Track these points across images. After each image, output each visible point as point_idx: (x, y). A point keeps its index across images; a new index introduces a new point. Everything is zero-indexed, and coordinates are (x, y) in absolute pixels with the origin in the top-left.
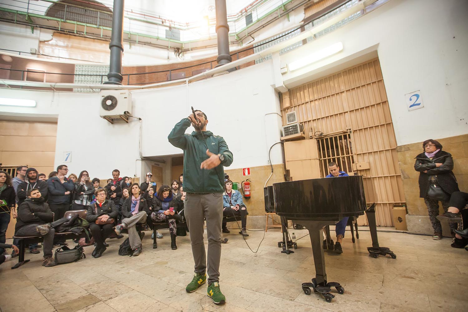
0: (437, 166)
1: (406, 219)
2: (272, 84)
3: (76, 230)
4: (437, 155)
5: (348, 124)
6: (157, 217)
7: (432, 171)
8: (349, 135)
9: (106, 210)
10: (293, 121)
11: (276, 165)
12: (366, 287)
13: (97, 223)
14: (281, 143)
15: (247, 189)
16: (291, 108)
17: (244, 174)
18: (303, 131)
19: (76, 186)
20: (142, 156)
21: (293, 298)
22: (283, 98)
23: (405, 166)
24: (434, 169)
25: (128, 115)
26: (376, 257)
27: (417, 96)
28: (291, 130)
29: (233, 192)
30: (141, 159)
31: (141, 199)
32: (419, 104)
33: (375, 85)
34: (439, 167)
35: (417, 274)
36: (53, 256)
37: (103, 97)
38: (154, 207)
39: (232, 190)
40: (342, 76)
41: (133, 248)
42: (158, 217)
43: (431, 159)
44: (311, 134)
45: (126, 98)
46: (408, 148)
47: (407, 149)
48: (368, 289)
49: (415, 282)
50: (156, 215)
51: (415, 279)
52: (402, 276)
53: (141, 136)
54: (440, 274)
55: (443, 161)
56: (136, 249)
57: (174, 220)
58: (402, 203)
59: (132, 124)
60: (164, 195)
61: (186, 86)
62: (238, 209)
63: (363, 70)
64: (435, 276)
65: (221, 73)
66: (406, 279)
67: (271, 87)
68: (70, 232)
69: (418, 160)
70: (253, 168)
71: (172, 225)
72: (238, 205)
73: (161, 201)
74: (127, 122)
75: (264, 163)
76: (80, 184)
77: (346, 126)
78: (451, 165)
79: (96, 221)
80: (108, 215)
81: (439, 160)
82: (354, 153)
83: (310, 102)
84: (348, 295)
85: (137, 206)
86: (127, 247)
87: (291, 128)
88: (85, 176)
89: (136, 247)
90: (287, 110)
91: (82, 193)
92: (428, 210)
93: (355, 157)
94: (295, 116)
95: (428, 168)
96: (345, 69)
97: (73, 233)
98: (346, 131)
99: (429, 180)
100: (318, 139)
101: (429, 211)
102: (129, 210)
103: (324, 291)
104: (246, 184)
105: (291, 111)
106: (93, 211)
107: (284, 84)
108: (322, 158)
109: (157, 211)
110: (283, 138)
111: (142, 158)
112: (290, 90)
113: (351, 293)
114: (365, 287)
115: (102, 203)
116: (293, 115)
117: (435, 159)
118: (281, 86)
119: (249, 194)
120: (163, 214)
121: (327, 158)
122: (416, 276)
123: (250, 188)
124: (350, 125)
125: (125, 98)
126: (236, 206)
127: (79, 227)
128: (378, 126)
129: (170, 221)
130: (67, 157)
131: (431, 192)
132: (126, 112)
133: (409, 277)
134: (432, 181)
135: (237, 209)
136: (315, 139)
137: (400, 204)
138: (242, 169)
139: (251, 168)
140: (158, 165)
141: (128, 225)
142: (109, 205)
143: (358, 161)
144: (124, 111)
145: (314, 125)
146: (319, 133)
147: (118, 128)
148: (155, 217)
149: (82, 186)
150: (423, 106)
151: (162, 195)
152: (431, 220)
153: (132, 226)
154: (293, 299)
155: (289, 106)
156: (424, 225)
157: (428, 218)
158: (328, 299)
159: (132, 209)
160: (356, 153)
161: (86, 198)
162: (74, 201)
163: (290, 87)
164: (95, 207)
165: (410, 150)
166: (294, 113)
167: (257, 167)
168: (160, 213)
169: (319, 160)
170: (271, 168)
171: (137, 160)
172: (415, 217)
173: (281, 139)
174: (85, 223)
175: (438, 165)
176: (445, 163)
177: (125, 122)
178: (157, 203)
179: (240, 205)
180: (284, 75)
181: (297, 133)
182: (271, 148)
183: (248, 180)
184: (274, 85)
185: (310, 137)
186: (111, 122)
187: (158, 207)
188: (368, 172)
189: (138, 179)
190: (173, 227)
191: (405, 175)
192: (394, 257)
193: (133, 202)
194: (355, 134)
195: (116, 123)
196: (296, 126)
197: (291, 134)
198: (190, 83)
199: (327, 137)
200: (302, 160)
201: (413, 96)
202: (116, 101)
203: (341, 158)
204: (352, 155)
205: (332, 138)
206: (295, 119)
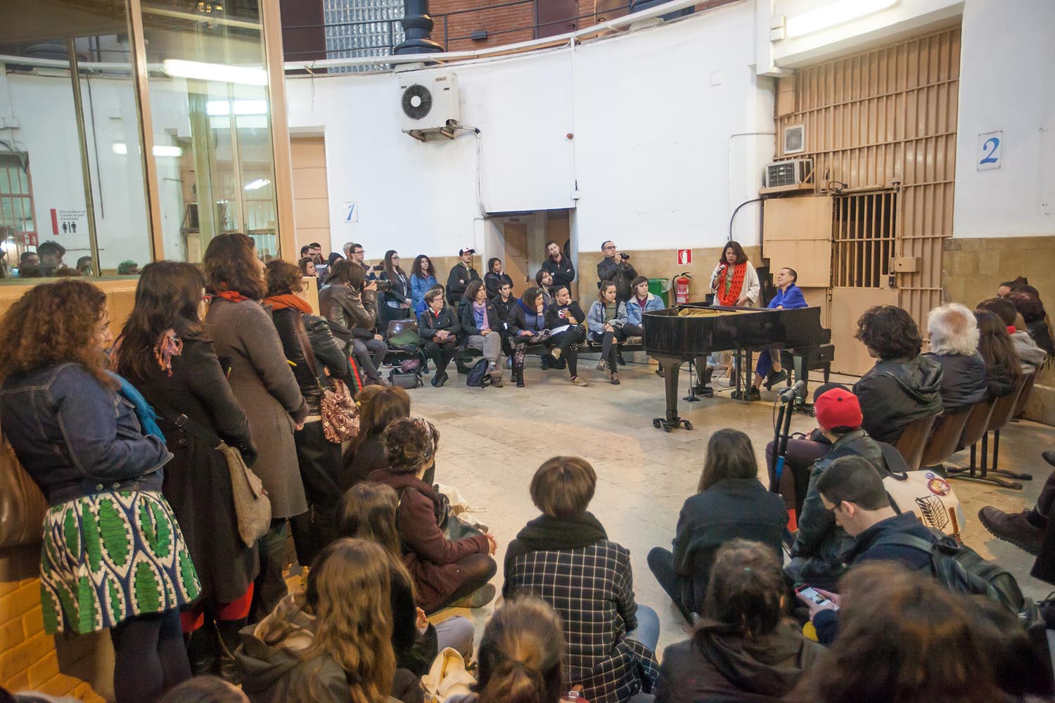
2: (752, 64)
5: (897, 171)
8: (895, 195)
9: (444, 323)
10: (796, 148)
13: (435, 342)
14: (760, 201)
15: (682, 293)
16: (795, 117)
17: (680, 262)
20: (484, 211)
23: (949, 278)
25: (453, 126)
27: (996, 142)
28: (781, 174)
29: (649, 299)
30: (483, 217)
31: (487, 306)
32: (994, 160)
37: (404, 90)
39: (650, 294)
44: (825, 185)
45: (449, 89)
46: (960, 245)
53: (480, 168)
61: (570, 53)
65: (645, 24)
67: (749, 69)
70: (697, 250)
74: (452, 138)
75: (720, 241)
77: (894, 175)
79: (434, 338)
80: (448, 330)
82: (897, 236)
83: (835, 107)
85: (485, 316)
87: (782, 169)
90: (786, 120)
93: (898, 245)
94: (801, 136)
98: (892, 186)
100: (837, 197)
104: (680, 282)
105: (794, 124)
106: (427, 323)
107: (775, 65)
108: (839, 240)
110: (765, 190)
111: (485, 215)
112: (797, 71)
115: (439, 311)
116: (797, 133)
118: (768, 73)
121: (857, 239)
123: (687, 290)
124: (900, 174)
125: (445, 89)
130: (350, 211)
132: (451, 122)
136: (831, 195)
138: (676, 250)
139: (694, 250)
142: (447, 314)
144: (446, 121)
145: (833, 162)
146: (841, 185)
147: (428, 148)
150: (1000, 166)
155: (793, 112)
160: (902, 235)
163: (795, 67)
164: (429, 318)
165: (961, 250)
166: (800, 129)
167: (705, 249)
169: (833, 241)
171: (473, 220)
173: (760, 192)
177: (448, 138)
180: (778, 45)
181: (792, 181)
182: (736, 211)
183: (684, 274)
184: (756, 67)
185: (823, 190)
186: (420, 140)
193: (478, 310)
194: (907, 194)
195: (430, 139)
196: (792, 165)
197: (782, 183)
198: (580, 44)
199: (855, 195)
200: (797, 241)
201: (990, 140)
202: (430, 98)
203: (873, 243)
204: (893, 239)
205: (863, 197)
206: (800, 144)
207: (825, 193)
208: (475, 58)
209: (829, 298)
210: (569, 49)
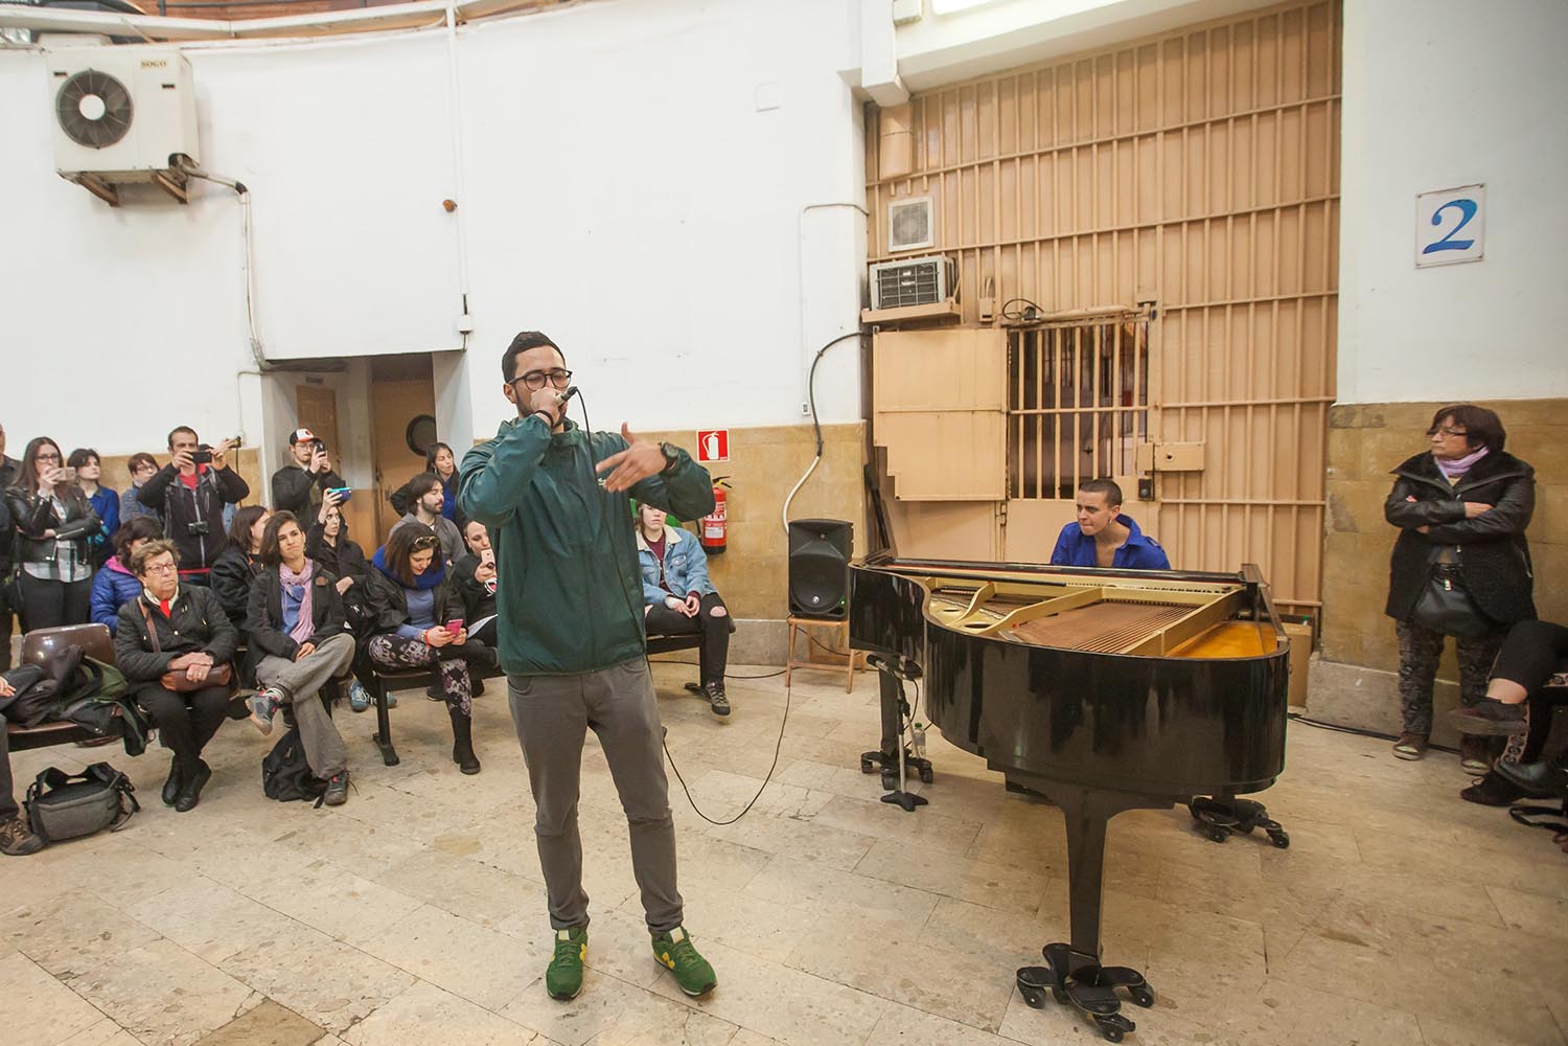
0: (1468, 514)
1: (1310, 672)
2: (847, 67)
3: (91, 715)
4: (1475, 472)
5: (1146, 279)
6: (398, 656)
7: (1449, 529)
8: (1146, 325)
9: (190, 631)
10: (915, 241)
11: (835, 427)
12: (1217, 980)
13: (168, 687)
14: (862, 335)
16: (912, 180)
17: (703, 455)
18: (955, 294)
19: (19, 505)
20: (262, 355)
21: (990, 1019)
22: (882, 134)
23: (1348, 483)
24: (1457, 526)
25: (189, 169)
26: (1221, 840)
27: (1469, 208)
28: (907, 284)
29: (670, 539)
30: (257, 369)
31: (316, 575)
32: (1464, 245)
33: (1292, 122)
34: (1476, 519)
35: (1368, 923)
36: (22, 814)
37: (62, 80)
38: (379, 614)
39: (668, 528)
40: (1160, 63)
41: (321, 773)
42: (402, 657)
43: (1453, 482)
44: (986, 306)
45: (172, 86)
46: (1376, 416)
47: (1374, 420)
48: (1226, 985)
49: (1369, 958)
50: (395, 649)
51: (1367, 945)
52: (1322, 931)
53: (249, 265)
54: (1440, 924)
55: (1493, 496)
56: (332, 778)
57: (461, 664)
58: (1297, 607)
59: (209, 208)
60: (414, 564)
61: (446, 37)
62: (696, 613)
63: (1255, 41)
64: (1425, 935)
66: (1338, 943)
67: (840, 80)
68: (68, 721)
69: (1402, 479)
70: (741, 432)
71: (454, 682)
72: (695, 594)
73: (404, 586)
74: (183, 201)
75: (789, 414)
76: (39, 498)
77: (1139, 287)
78: (1523, 516)
79: (165, 678)
80: (208, 653)
81: (1481, 490)
82: (1150, 402)
83: (1002, 162)
84: (1167, 1009)
85: (307, 602)
86: (297, 772)
87: (908, 274)
88: (51, 461)
89: (332, 770)
90: (892, 187)
91: (50, 532)
92: (1401, 657)
93: (1154, 418)
94: (926, 217)
95: (1434, 521)
96: (1174, 31)
97: (82, 725)
98: (1136, 309)
99: (1431, 560)
100: (1012, 330)
101: (1402, 661)
102: (277, 622)
103: (1101, 1009)
105: (910, 195)
106: (140, 636)
107: (898, 72)
108: (1021, 410)
109: (394, 629)
110: (871, 316)
111: (263, 364)
112: (917, 96)
113: (1173, 1002)
114: (1213, 978)
115: (169, 599)
116: (919, 214)
117: (1468, 482)
118: (886, 85)
119: (721, 536)
120: (419, 641)
121: (1039, 410)
122: (1367, 932)
123: (725, 515)
124: (1156, 286)
125: (165, 86)
126: (690, 598)
127: (96, 700)
128: (1270, 302)
129: (448, 667)
131: (1428, 605)
132: (180, 159)
133: (1344, 938)
134: (1439, 565)
135: (690, 612)
136: (1003, 327)
137: (1291, 612)
138: (694, 432)
139: (735, 431)
140: (320, 381)
141: (293, 691)
142: (197, 606)
143: (1162, 437)
144: (168, 154)
145: (1002, 265)
146: (1021, 307)
147: (141, 225)
148: (391, 656)
149: (48, 505)
151: (409, 563)
152: (1402, 691)
153: (311, 697)
154: (992, 1027)
155: (907, 172)
156: (1371, 700)
157: (1392, 679)
158: (1112, 1034)
159: (289, 620)
160: (1163, 401)
161: (68, 552)
162: (22, 567)
163: (917, 86)
164: (145, 621)
165: (1382, 425)
166: (924, 204)
167: (756, 430)
168: (408, 640)
169: (1008, 414)
170: (815, 438)
171: (240, 373)
172: (1343, 668)
173: (861, 318)
174: (112, 680)
175: (1473, 508)
176: (1500, 507)
177: (171, 198)
178: (387, 595)
179: (703, 596)
180: (906, 32)
181: (933, 298)
182: (820, 355)
184: (858, 73)
185: (984, 317)
186: (105, 199)
187: (393, 611)
188: (1193, 482)
189: (253, 456)
190: (460, 689)
191: (1342, 518)
192: (1279, 840)
193: (288, 589)
194: (1173, 324)
195: (127, 202)
196: (932, 268)
197: (908, 301)
198: (464, 23)
199: (1052, 326)
200: (939, 413)
201: (1452, 204)
202: (127, 102)
203: (1096, 417)
204: (1143, 408)
205: (1072, 330)
206: (926, 233)
207: (987, 322)
208: (231, 38)
209: (1000, 520)
210: (443, 30)
